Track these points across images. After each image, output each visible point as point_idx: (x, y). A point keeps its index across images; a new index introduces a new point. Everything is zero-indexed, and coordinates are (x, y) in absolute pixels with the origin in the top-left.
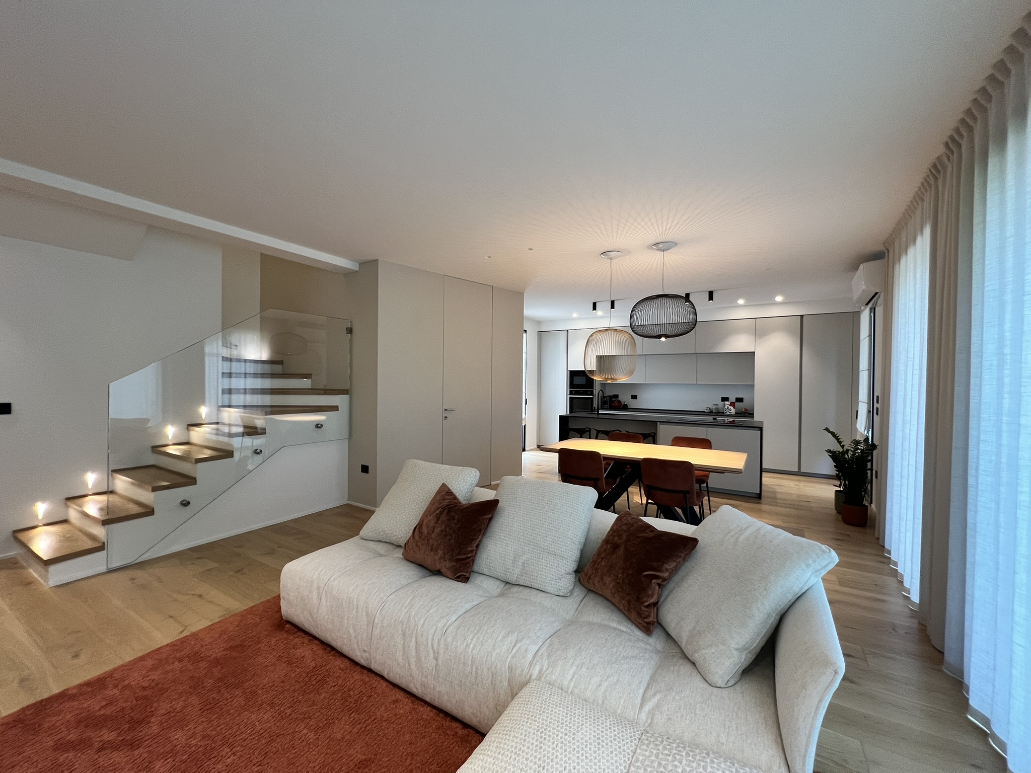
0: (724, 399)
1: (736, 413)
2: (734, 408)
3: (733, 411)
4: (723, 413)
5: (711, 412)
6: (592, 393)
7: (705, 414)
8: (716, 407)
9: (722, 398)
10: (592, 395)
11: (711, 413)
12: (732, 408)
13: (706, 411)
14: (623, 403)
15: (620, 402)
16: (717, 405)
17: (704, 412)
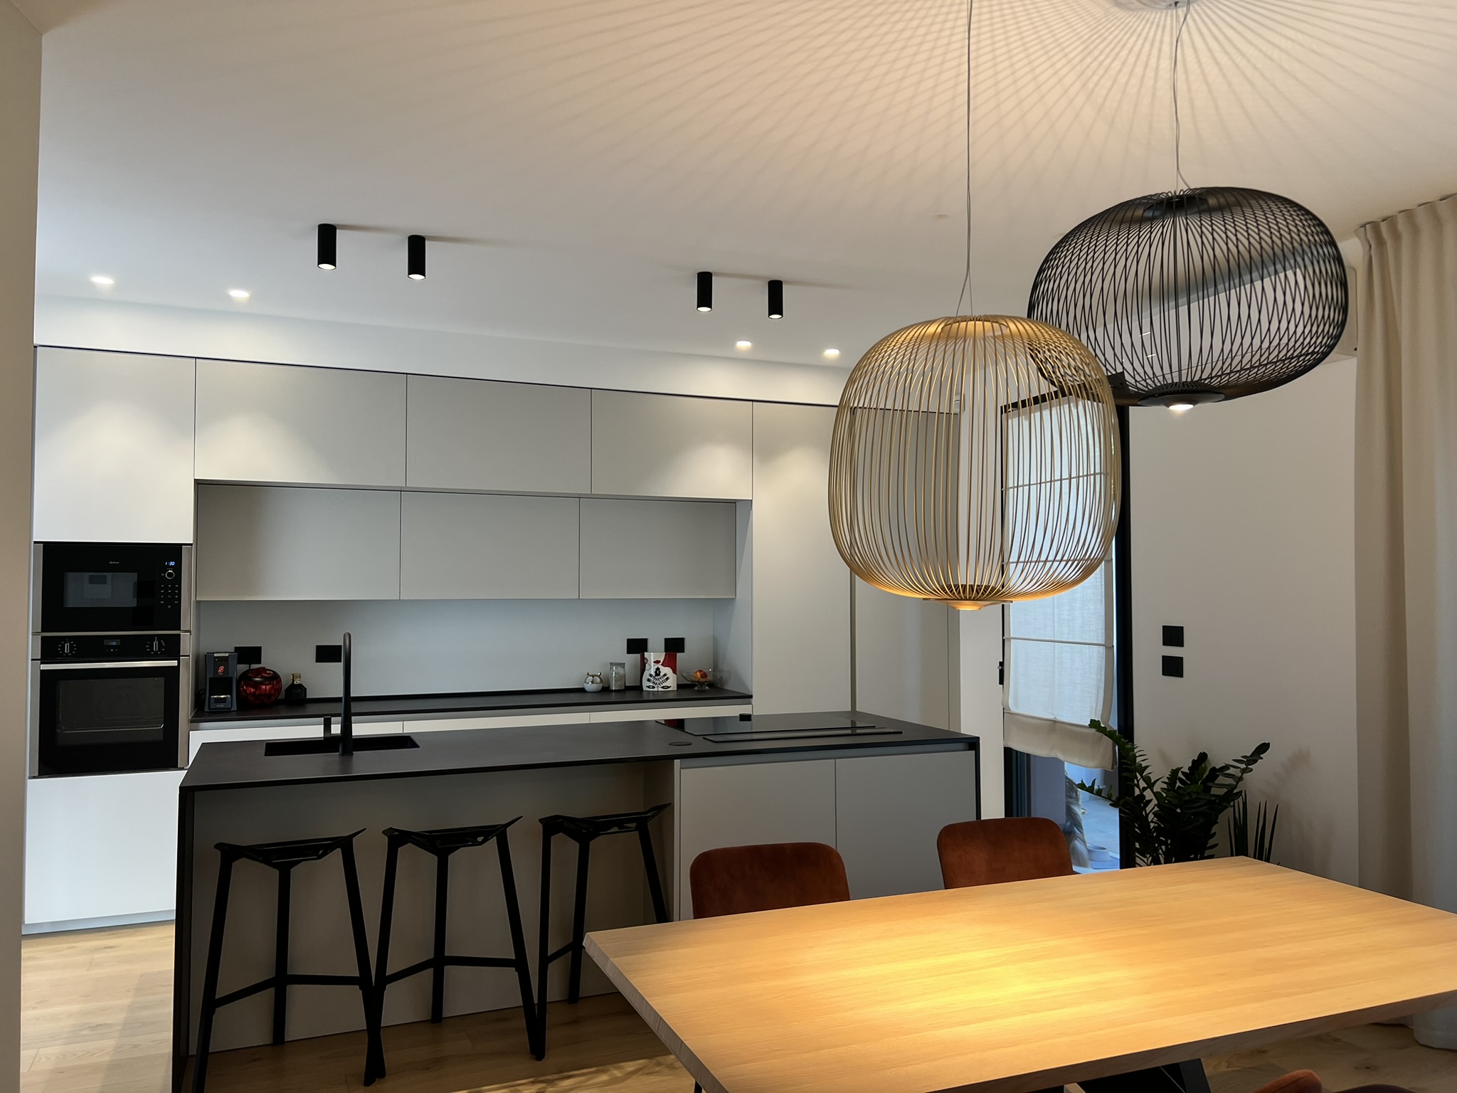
0: (637, 646)
1: (679, 686)
2: (675, 672)
3: (672, 683)
4: (640, 688)
5: (606, 690)
6: (171, 648)
7: (587, 699)
8: (621, 670)
9: (629, 641)
10: (175, 654)
11: (607, 695)
12: (666, 670)
13: (589, 687)
14: (286, 683)
15: (275, 677)
16: (622, 665)
17: (582, 690)
